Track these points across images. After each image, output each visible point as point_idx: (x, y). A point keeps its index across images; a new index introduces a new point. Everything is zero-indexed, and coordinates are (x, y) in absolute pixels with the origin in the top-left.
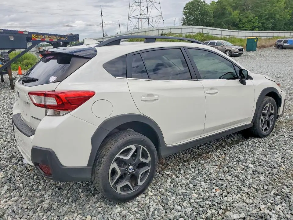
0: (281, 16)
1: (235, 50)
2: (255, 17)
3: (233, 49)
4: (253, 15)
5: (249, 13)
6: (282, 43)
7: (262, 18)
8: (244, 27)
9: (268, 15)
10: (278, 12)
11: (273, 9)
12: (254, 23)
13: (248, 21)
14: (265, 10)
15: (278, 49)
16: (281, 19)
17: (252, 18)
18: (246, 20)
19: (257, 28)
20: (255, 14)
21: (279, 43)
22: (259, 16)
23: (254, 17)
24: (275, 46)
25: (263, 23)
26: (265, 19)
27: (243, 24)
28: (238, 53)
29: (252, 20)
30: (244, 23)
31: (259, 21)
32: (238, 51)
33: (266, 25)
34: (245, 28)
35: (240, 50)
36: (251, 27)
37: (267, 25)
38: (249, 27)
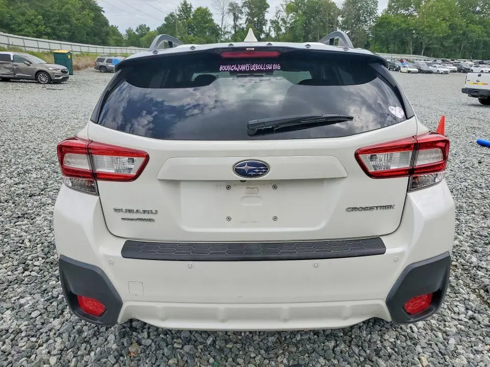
0: (78, 20)
1: (55, 71)
2: (37, 16)
3: (51, 69)
4: (33, 12)
5: (25, 6)
6: (104, 63)
7: (49, 20)
8: (21, 30)
9: (58, 16)
10: (74, 14)
11: (65, 8)
12: (37, 25)
13: (25, 21)
14: (52, 6)
15: (101, 72)
16: (79, 24)
17: (33, 17)
18: (23, 18)
19: (46, 34)
20: (36, 10)
21: (101, 64)
22: (44, 15)
23: (35, 16)
24: (95, 68)
25: (53, 28)
26: (55, 21)
27: (19, 25)
28: (61, 78)
29: (32, 20)
30: (21, 24)
31: (45, 24)
32: (61, 73)
33: (58, 32)
34: (23, 33)
35: (63, 72)
36: (34, 32)
37: (60, 31)
38: (31, 31)
